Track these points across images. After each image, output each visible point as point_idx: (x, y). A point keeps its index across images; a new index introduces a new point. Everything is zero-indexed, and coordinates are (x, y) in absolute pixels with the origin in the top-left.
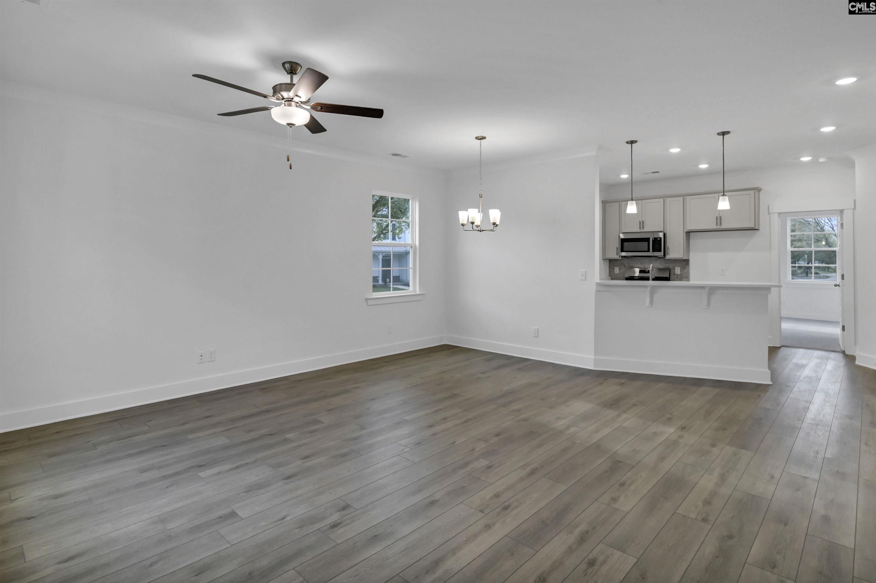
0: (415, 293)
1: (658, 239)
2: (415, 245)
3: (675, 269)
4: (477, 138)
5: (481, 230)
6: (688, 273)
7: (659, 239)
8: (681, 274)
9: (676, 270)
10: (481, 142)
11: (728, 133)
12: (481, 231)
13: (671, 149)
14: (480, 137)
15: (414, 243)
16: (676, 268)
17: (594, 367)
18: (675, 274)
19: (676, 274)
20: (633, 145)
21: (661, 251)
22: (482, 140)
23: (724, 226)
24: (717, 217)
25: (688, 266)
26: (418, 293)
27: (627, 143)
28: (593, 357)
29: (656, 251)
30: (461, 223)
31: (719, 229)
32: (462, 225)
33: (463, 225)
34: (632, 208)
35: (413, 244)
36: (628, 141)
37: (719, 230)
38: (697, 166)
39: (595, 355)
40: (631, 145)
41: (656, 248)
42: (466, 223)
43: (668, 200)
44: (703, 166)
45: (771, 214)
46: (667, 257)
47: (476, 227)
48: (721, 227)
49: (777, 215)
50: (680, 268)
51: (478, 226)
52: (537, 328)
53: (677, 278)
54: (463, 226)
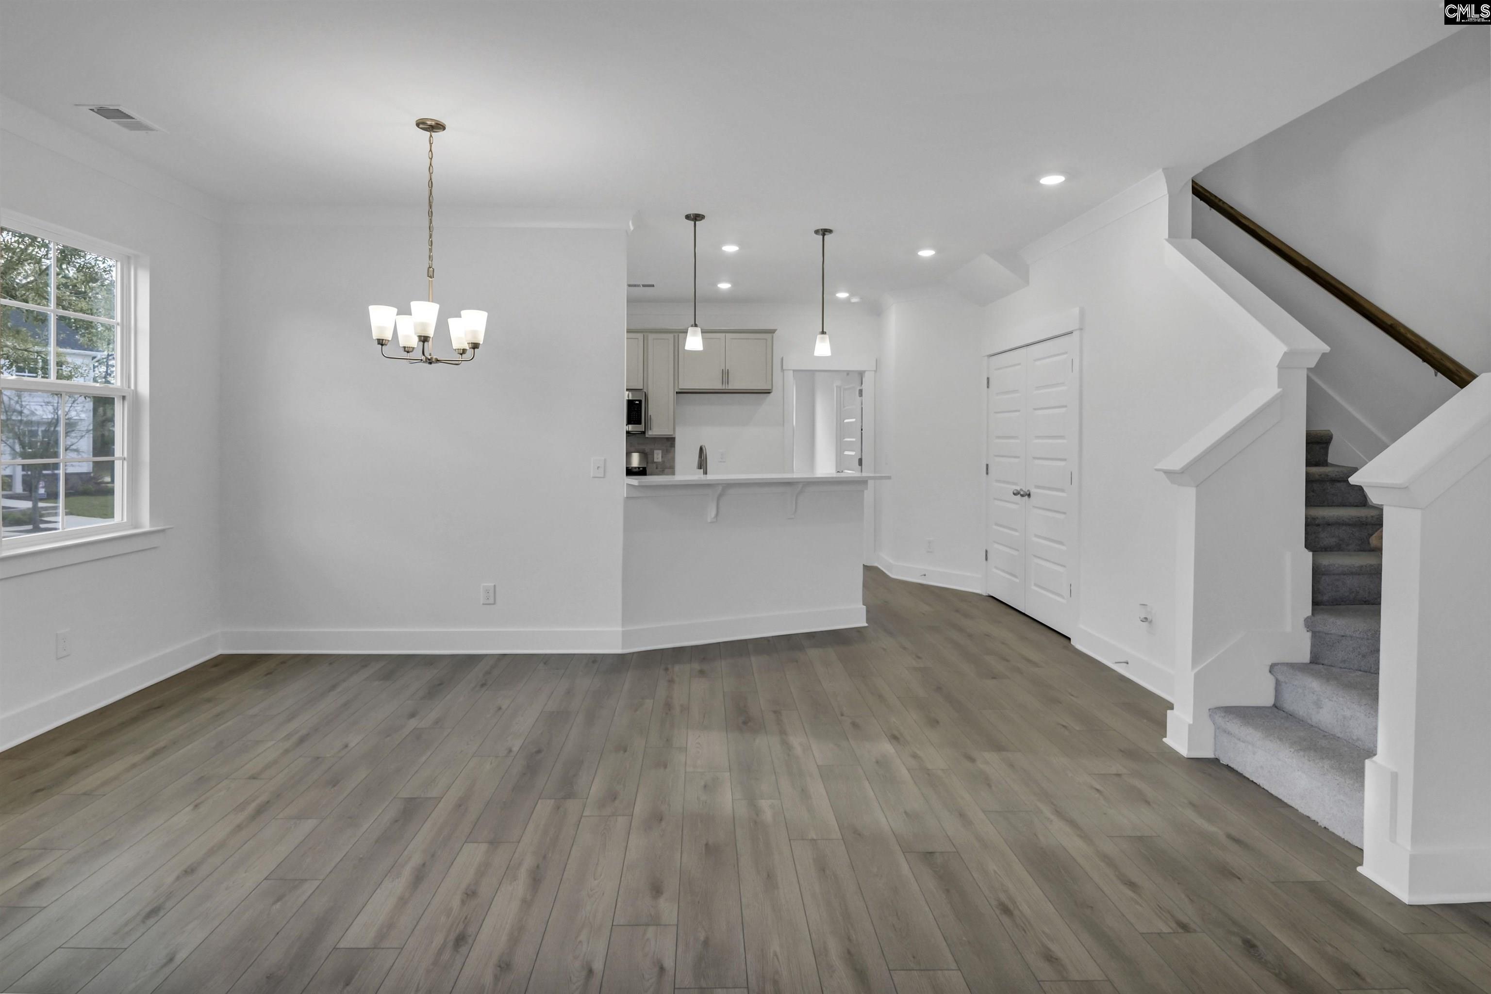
0: (136, 527)
1: (636, 402)
2: (136, 393)
3: (653, 455)
4: (421, 124)
5: (434, 360)
6: (673, 459)
7: (638, 402)
8: (663, 462)
9: (655, 456)
10: (431, 136)
11: (830, 231)
12: (430, 363)
13: (725, 246)
14: (429, 123)
15: (129, 387)
16: (656, 452)
17: (623, 649)
18: (653, 462)
19: (656, 462)
20: (697, 222)
21: (640, 423)
22: (433, 134)
23: (734, 385)
24: (723, 370)
25: (673, 448)
26: (147, 527)
27: (688, 217)
28: (620, 629)
29: (632, 422)
30: (374, 338)
31: (725, 389)
32: (379, 344)
33: (381, 342)
34: (694, 342)
35: (126, 387)
36: (690, 214)
37: (725, 391)
38: (715, 284)
39: (623, 626)
40: (693, 222)
41: (633, 418)
42: (390, 339)
43: (651, 336)
44: (724, 286)
45: (785, 371)
46: (648, 433)
47: (405, 351)
48: (728, 387)
49: (791, 372)
50: (662, 452)
51: (410, 350)
52: (493, 584)
53: (657, 468)
54: (382, 345)
